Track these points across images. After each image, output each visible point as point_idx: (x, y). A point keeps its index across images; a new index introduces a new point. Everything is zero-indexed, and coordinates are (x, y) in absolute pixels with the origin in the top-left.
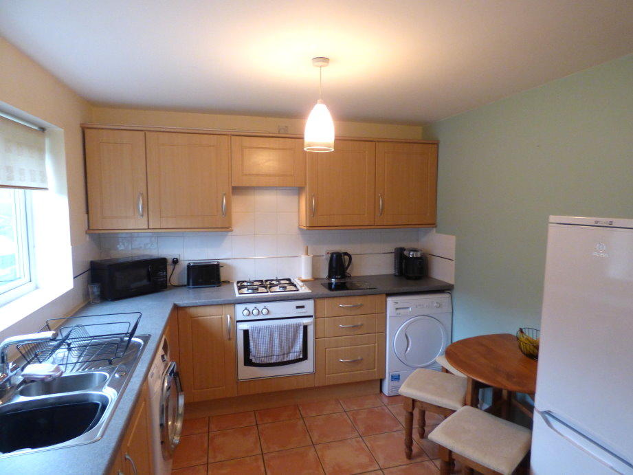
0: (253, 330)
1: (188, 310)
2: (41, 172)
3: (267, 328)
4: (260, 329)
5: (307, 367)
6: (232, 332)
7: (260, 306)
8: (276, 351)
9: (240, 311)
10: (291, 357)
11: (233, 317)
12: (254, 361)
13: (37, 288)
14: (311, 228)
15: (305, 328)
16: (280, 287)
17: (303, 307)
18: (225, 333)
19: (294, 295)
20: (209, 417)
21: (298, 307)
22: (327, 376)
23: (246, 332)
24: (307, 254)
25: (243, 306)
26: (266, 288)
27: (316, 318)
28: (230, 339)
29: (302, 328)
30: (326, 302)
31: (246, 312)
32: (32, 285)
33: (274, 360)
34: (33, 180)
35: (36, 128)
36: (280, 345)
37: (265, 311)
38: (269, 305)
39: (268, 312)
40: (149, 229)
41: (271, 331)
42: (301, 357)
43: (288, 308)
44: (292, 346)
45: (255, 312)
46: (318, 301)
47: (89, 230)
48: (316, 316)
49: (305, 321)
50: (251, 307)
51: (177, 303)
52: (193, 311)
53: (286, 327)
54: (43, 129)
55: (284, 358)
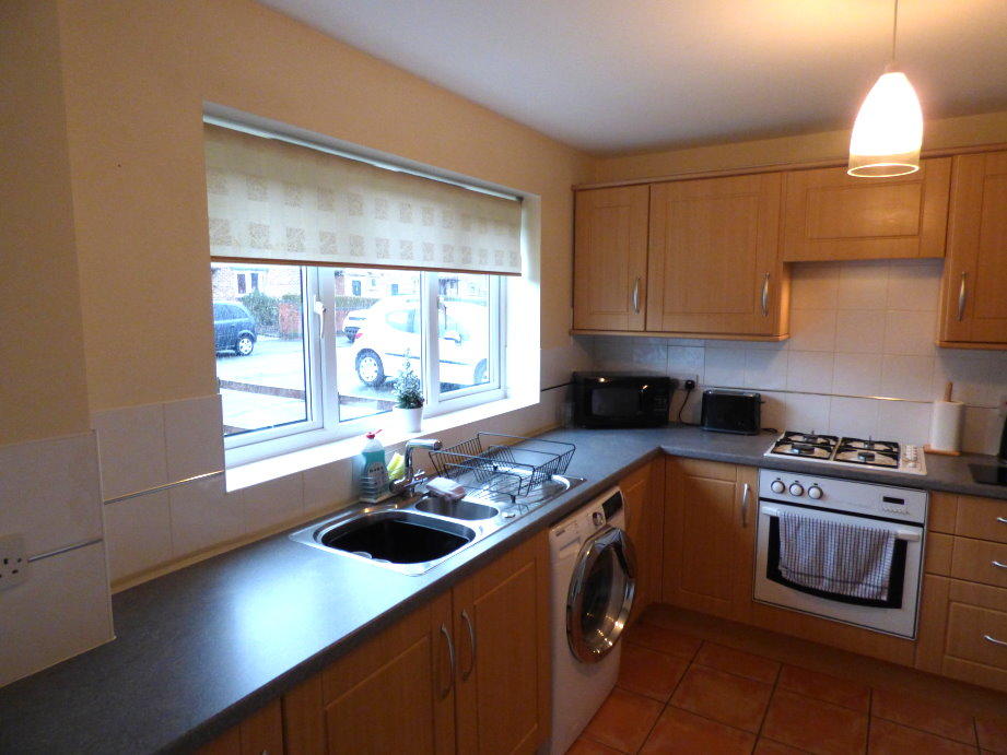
0: (787, 521)
1: (681, 462)
2: (512, 253)
3: (813, 523)
4: (799, 523)
5: (900, 622)
6: (749, 514)
7: (807, 481)
8: (829, 568)
9: (768, 482)
10: (861, 591)
11: (754, 490)
12: (784, 574)
13: (506, 397)
14: (951, 344)
15: (901, 546)
16: (860, 455)
17: (901, 502)
18: (738, 512)
19: (888, 475)
20: (704, 641)
21: (887, 499)
22: (946, 657)
23: (774, 521)
24: (949, 398)
25: (773, 475)
26: (830, 451)
27: (930, 531)
28: (745, 525)
29: (891, 542)
30: (961, 503)
31: (777, 486)
32: (500, 393)
33: (824, 585)
34: (499, 263)
35: (513, 199)
36: (839, 564)
37: (814, 492)
38: (824, 483)
39: (822, 496)
40: (645, 331)
41: (823, 532)
42: (884, 598)
43: (868, 498)
44: (866, 572)
45: (795, 489)
46: (940, 498)
47: (574, 331)
48: (929, 526)
49: (903, 531)
50: (789, 479)
51: (663, 447)
52: (689, 465)
53: (858, 534)
54: (521, 199)
55: (845, 588)
